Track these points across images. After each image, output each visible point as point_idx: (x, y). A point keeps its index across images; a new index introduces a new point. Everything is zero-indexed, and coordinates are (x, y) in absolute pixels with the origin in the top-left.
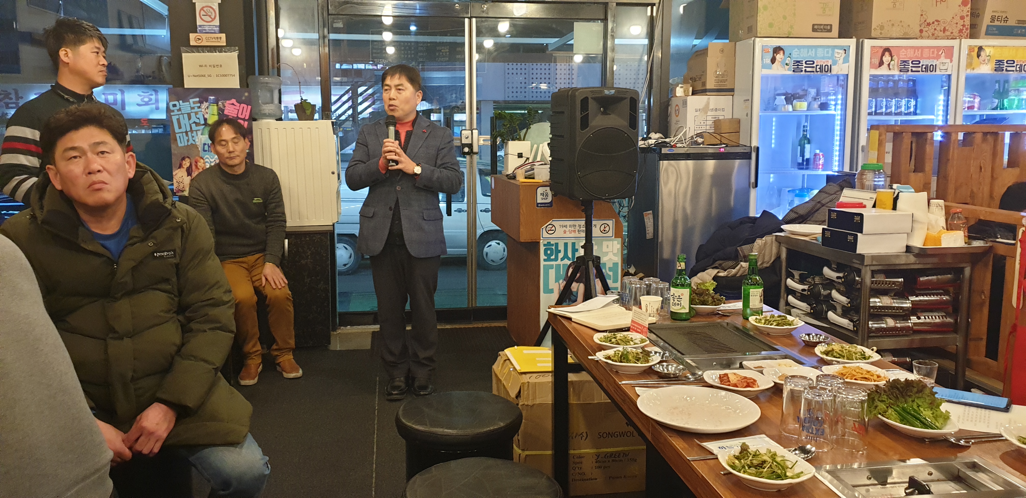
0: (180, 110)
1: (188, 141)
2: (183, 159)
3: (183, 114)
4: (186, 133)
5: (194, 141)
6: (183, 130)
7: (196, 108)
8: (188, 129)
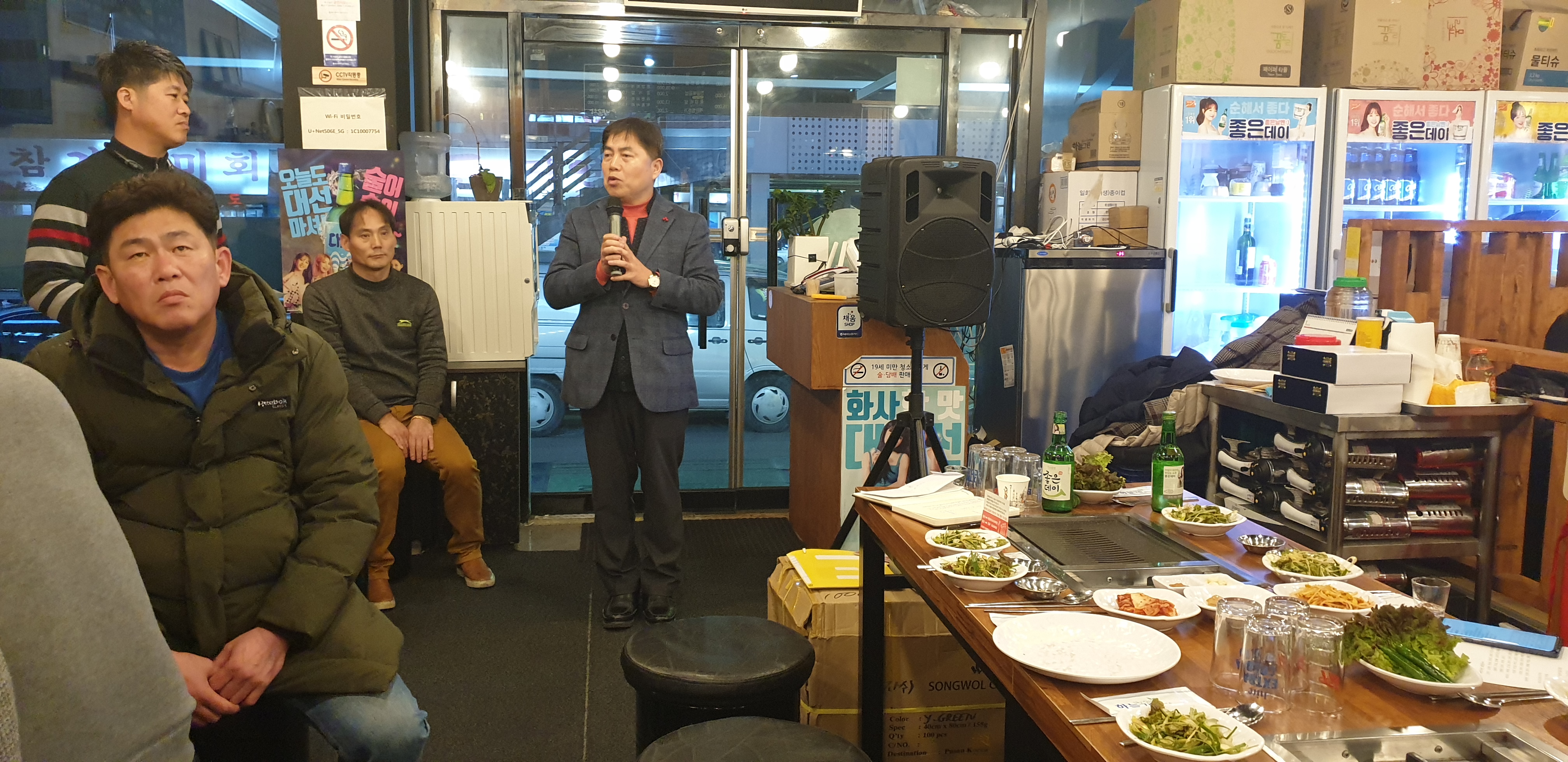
0: (295, 182)
1: (307, 229)
2: (299, 257)
3: (300, 189)
4: (304, 217)
5: (316, 229)
6: (300, 212)
7: (320, 180)
8: (308, 212)
